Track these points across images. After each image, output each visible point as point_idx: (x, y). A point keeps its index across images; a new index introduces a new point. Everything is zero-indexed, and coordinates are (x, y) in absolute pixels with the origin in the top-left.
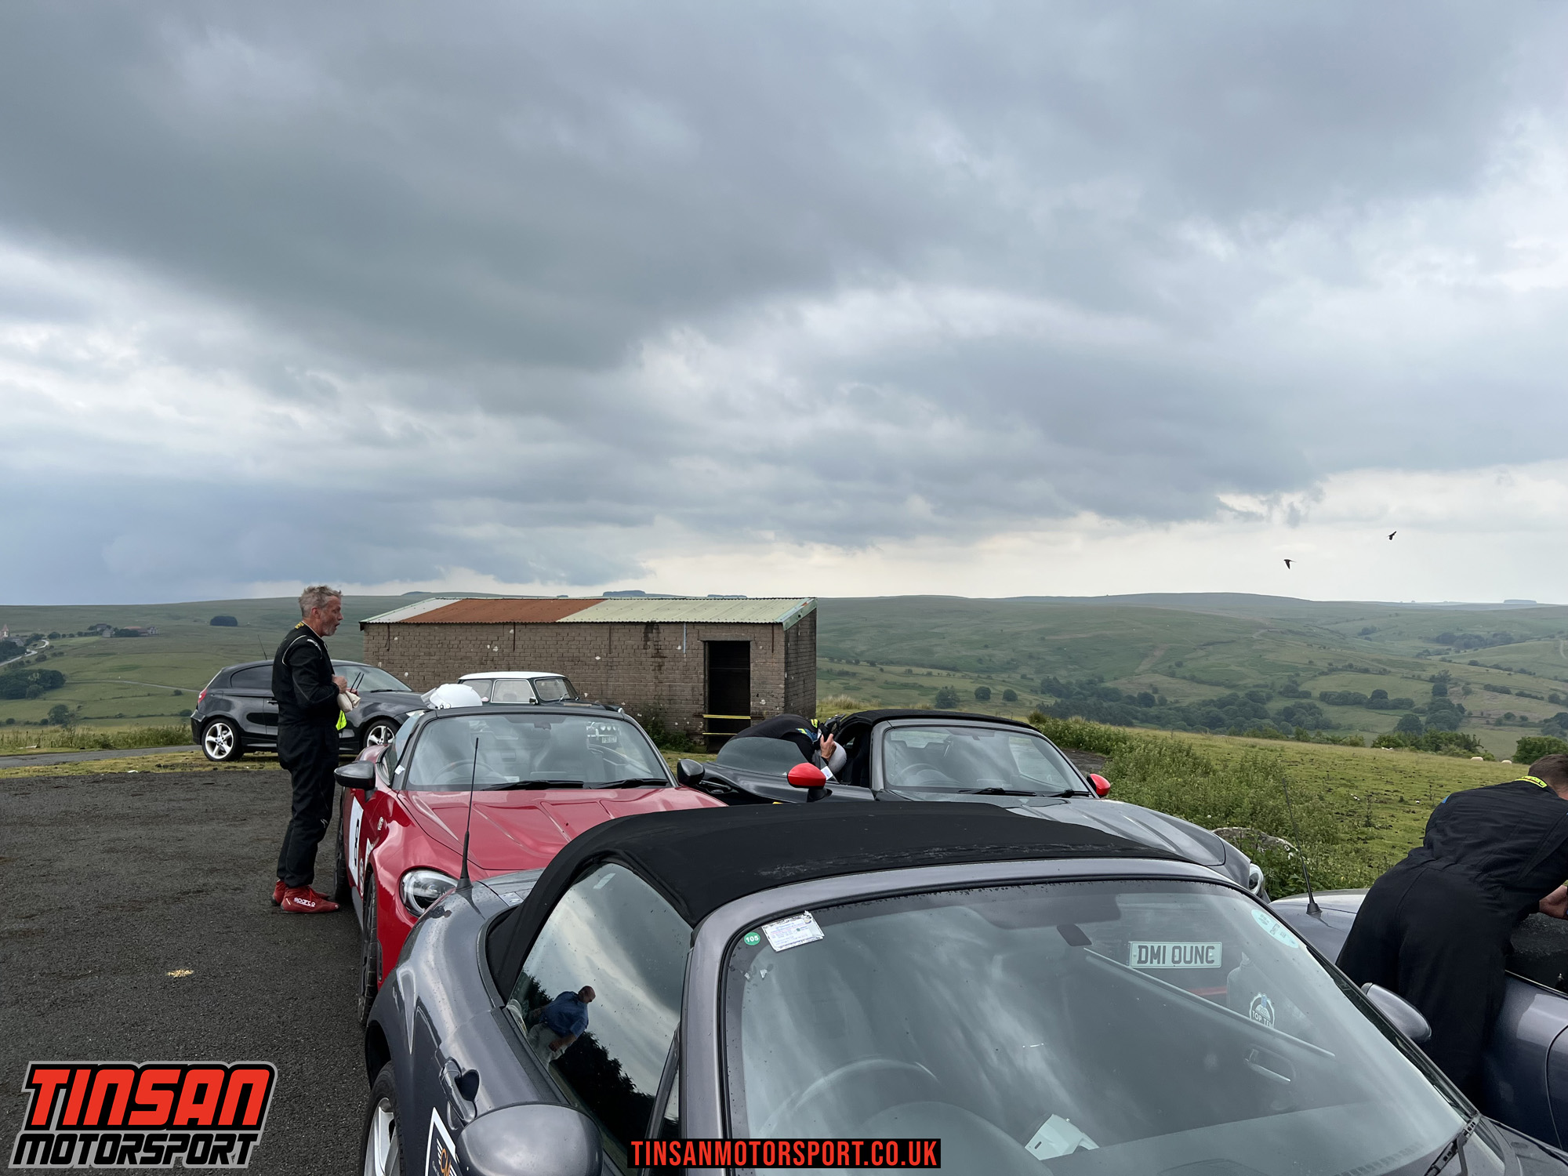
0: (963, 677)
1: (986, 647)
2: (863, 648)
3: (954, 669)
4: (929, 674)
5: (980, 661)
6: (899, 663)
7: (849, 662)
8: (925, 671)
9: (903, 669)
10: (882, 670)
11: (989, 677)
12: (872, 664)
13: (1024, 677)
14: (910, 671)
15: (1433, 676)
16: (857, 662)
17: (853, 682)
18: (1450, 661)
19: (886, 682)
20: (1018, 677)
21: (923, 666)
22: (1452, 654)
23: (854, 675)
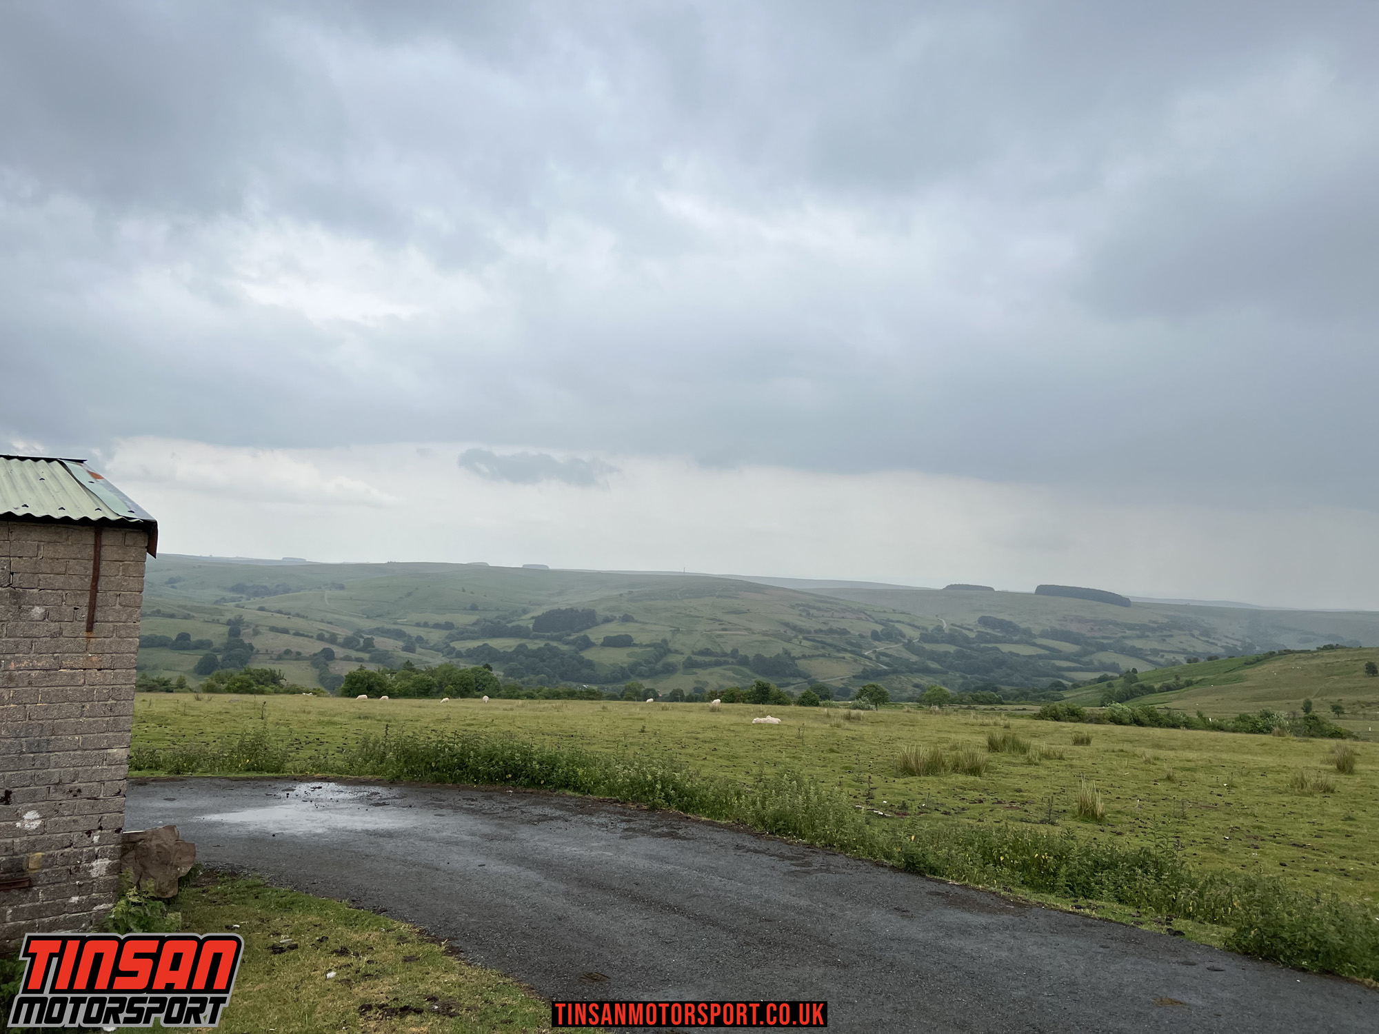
15: (230, 620)
18: (243, 607)
22: (243, 601)
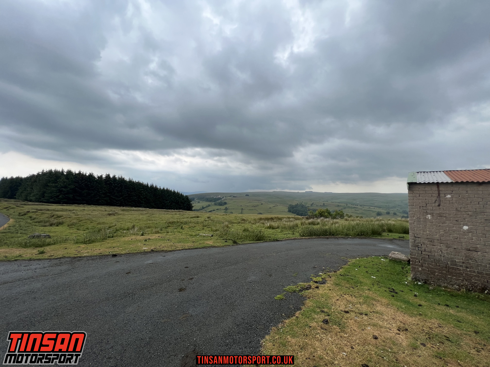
0: (383, 209)
1: (387, 203)
2: (358, 203)
3: (380, 207)
4: (374, 208)
5: (386, 206)
6: (367, 206)
7: (356, 205)
8: (373, 208)
9: (368, 207)
10: (363, 207)
11: (389, 210)
12: (361, 206)
13: (397, 210)
14: (370, 208)
16: (358, 205)
17: (357, 209)
19: (364, 210)
20: (396, 210)
21: (372, 207)
23: (357, 208)
